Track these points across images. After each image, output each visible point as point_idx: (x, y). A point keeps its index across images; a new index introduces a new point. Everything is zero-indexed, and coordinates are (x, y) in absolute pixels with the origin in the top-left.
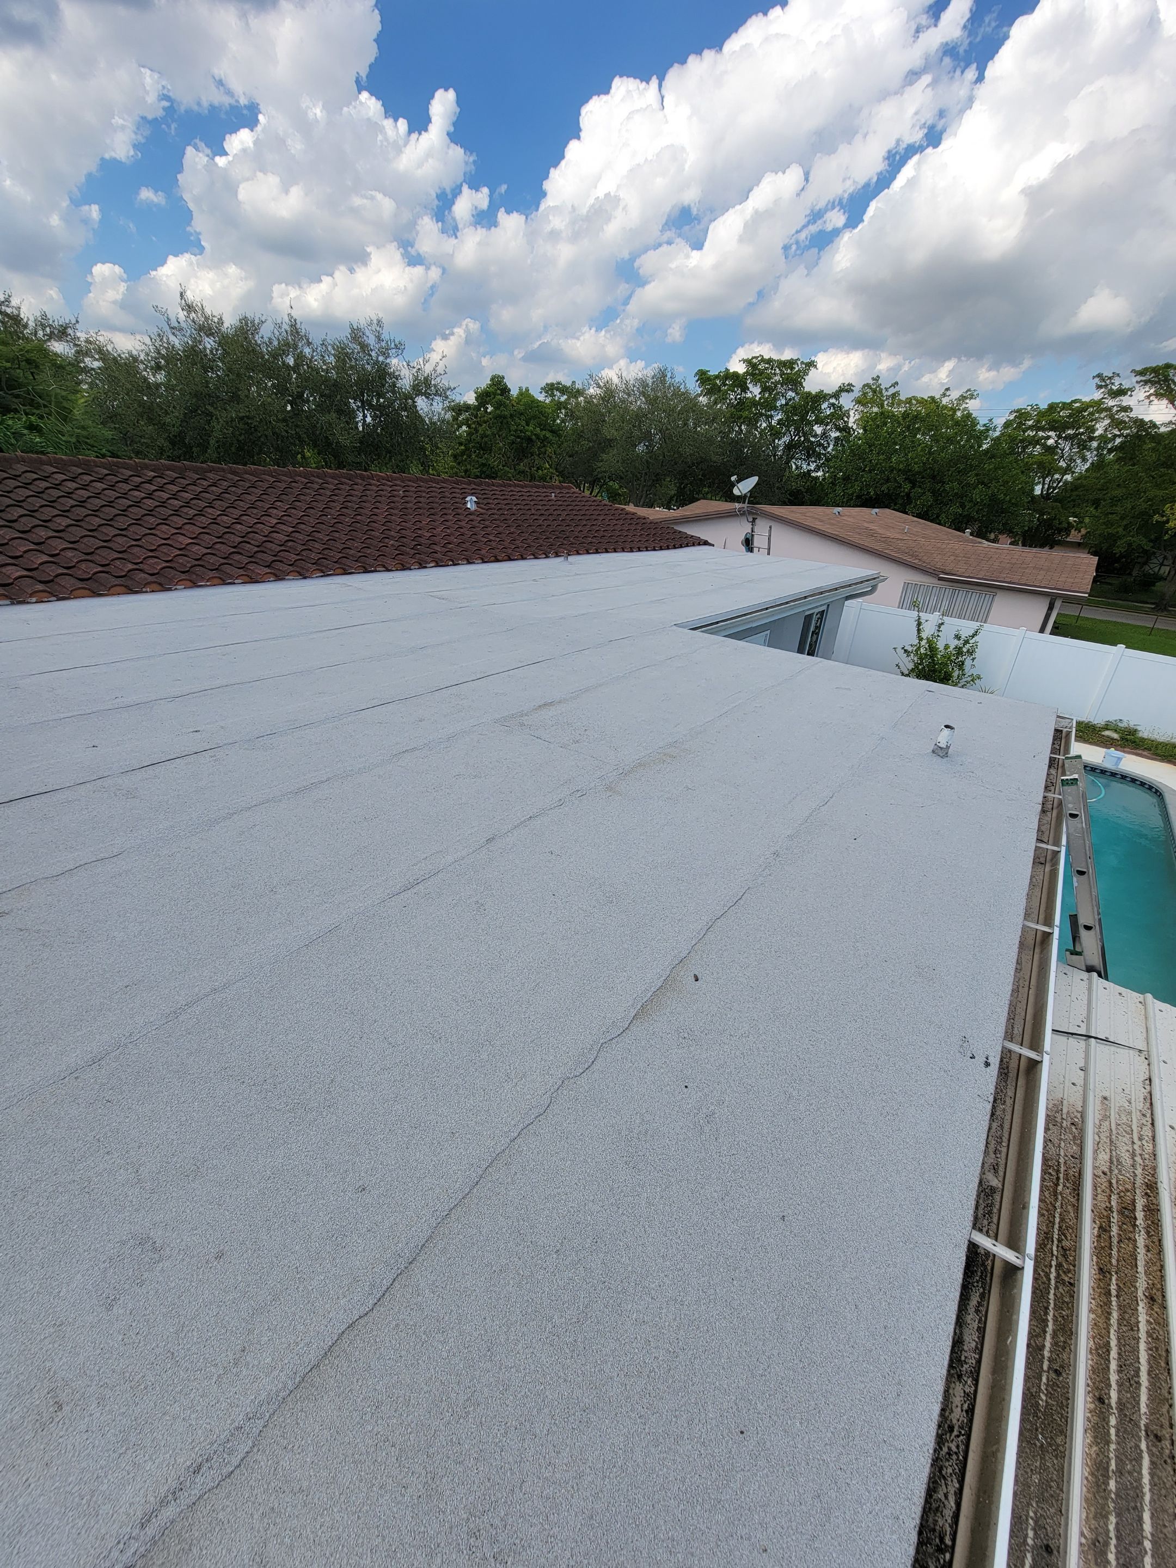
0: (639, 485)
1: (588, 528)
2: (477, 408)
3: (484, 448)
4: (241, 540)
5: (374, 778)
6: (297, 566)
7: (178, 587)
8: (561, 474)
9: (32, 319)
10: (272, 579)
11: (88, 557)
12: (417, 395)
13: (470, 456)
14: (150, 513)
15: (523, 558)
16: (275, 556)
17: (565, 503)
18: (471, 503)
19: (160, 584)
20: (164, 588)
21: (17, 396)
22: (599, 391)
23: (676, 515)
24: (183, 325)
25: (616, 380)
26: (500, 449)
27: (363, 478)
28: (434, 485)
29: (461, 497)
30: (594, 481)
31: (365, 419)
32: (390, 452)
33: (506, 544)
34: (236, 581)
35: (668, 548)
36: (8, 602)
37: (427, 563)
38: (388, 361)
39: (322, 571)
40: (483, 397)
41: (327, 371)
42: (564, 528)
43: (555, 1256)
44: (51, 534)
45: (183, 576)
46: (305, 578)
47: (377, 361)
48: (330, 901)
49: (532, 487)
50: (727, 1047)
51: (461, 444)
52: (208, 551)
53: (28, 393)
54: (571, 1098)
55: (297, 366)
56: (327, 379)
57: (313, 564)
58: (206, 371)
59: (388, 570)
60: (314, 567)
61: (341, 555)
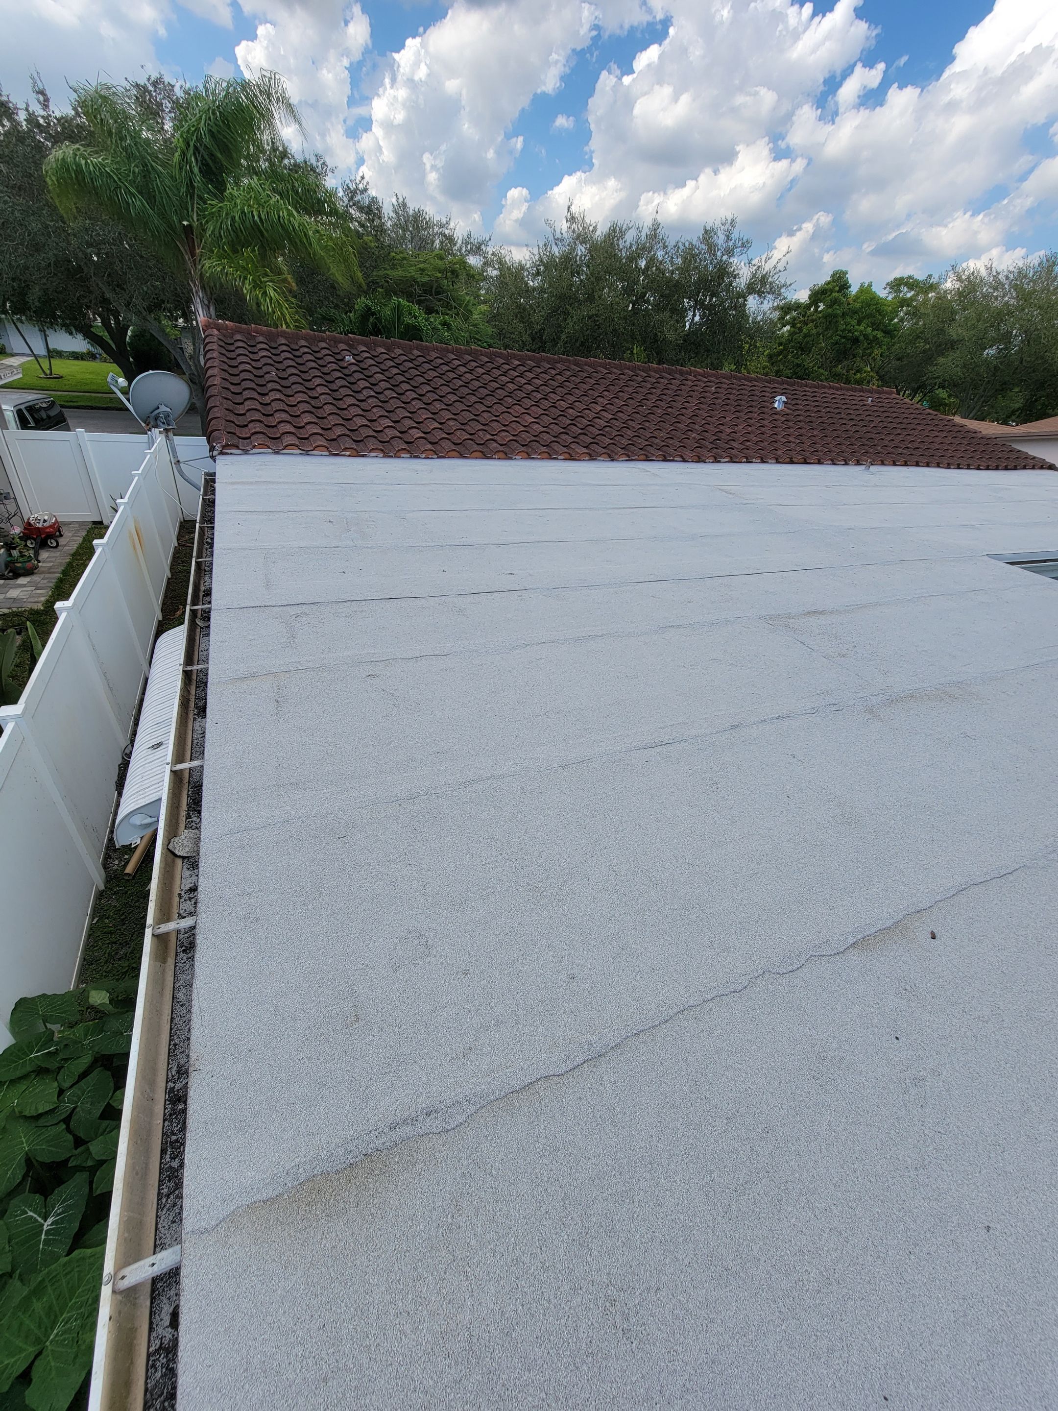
0: (975, 395)
1: (900, 438)
2: (808, 307)
3: (804, 348)
4: (570, 422)
5: (640, 644)
6: (608, 449)
7: (517, 457)
8: (881, 378)
9: (460, 238)
10: (587, 458)
11: (462, 427)
12: (750, 294)
13: (786, 357)
14: (510, 394)
15: (819, 462)
16: (593, 438)
17: (882, 409)
18: (779, 403)
19: (506, 454)
20: (507, 457)
21: (440, 300)
22: (957, 285)
23: (1017, 431)
24: (565, 235)
25: (984, 273)
26: (821, 349)
27: (681, 373)
28: (746, 383)
29: (771, 396)
30: (919, 388)
31: (694, 318)
32: (708, 351)
33: (805, 446)
34: (559, 457)
35: (997, 468)
36: (408, 455)
37: (722, 457)
38: (731, 260)
39: (628, 456)
40: (817, 295)
41: (672, 273)
42: (873, 436)
43: (725, 1121)
44: (444, 406)
45: (523, 449)
46: (613, 460)
47: (721, 261)
48: (587, 736)
49: (848, 390)
50: (956, 1021)
51: (780, 344)
52: (545, 429)
53: (447, 297)
54: (769, 991)
55: (648, 267)
56: (670, 280)
57: (622, 448)
58: (573, 276)
59: (685, 461)
60: (623, 451)
61: (647, 443)
